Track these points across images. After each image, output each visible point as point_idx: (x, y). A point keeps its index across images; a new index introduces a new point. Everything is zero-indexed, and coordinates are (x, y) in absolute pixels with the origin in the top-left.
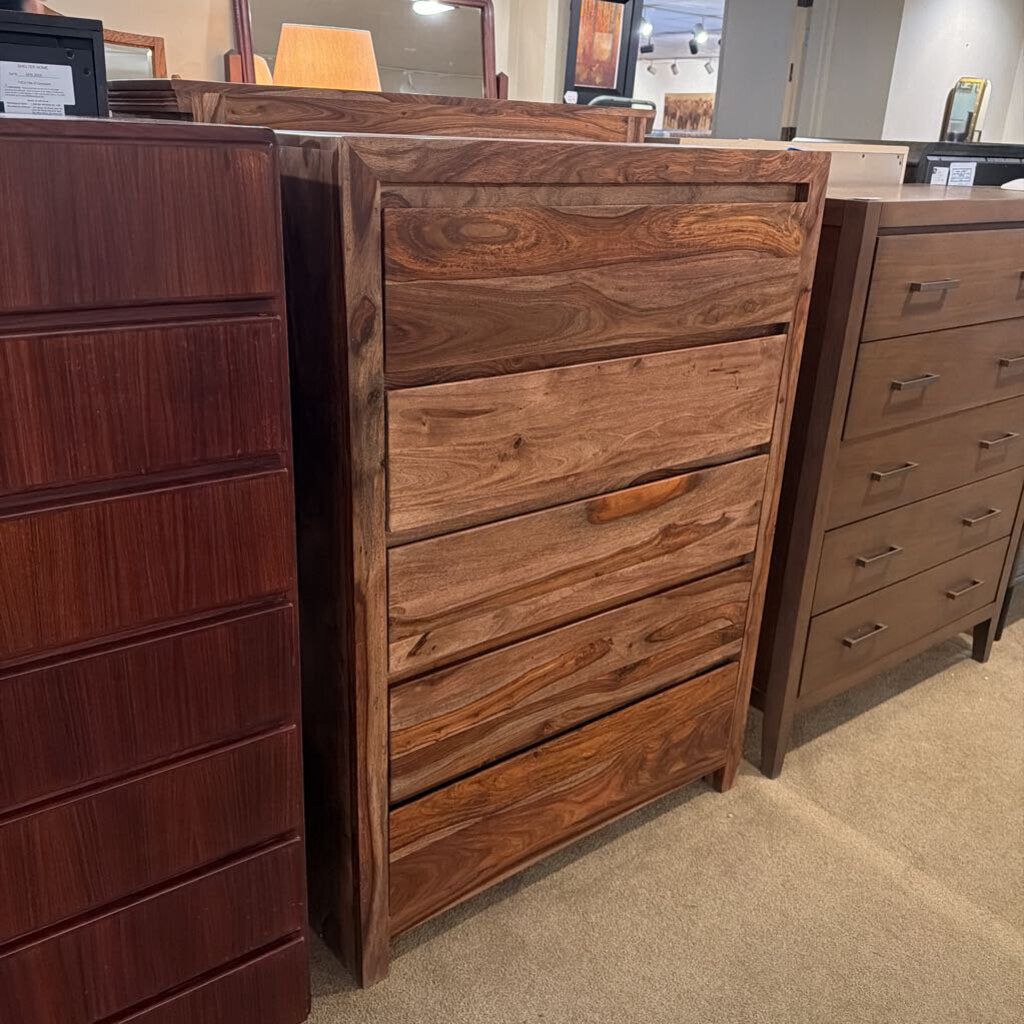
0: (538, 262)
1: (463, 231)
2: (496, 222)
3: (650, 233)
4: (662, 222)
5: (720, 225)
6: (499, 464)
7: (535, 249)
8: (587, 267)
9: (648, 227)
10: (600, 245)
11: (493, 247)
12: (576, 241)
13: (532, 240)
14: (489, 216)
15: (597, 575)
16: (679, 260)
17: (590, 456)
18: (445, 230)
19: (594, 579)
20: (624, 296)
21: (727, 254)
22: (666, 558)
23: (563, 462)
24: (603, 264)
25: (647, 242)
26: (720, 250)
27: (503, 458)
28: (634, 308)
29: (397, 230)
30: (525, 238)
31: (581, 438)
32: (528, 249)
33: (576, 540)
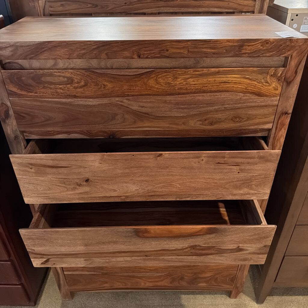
0: (88, 93)
1: (43, 79)
2: (60, 76)
3: (158, 83)
4: (166, 78)
5: (209, 80)
6: (78, 187)
7: (85, 88)
8: (118, 96)
9: (156, 80)
10: (125, 87)
11: (61, 86)
12: (109, 85)
13: (83, 83)
14: (55, 73)
15: (146, 256)
16: (180, 96)
17: (134, 190)
18: (33, 79)
19: (145, 257)
20: (144, 110)
21: (217, 94)
22: (194, 257)
23: (117, 191)
24: (128, 96)
25: (156, 86)
26: (211, 92)
27: (80, 185)
28: (152, 115)
29: (9, 79)
30: (78, 83)
31: (126, 183)
32: (81, 87)
33: (130, 242)
